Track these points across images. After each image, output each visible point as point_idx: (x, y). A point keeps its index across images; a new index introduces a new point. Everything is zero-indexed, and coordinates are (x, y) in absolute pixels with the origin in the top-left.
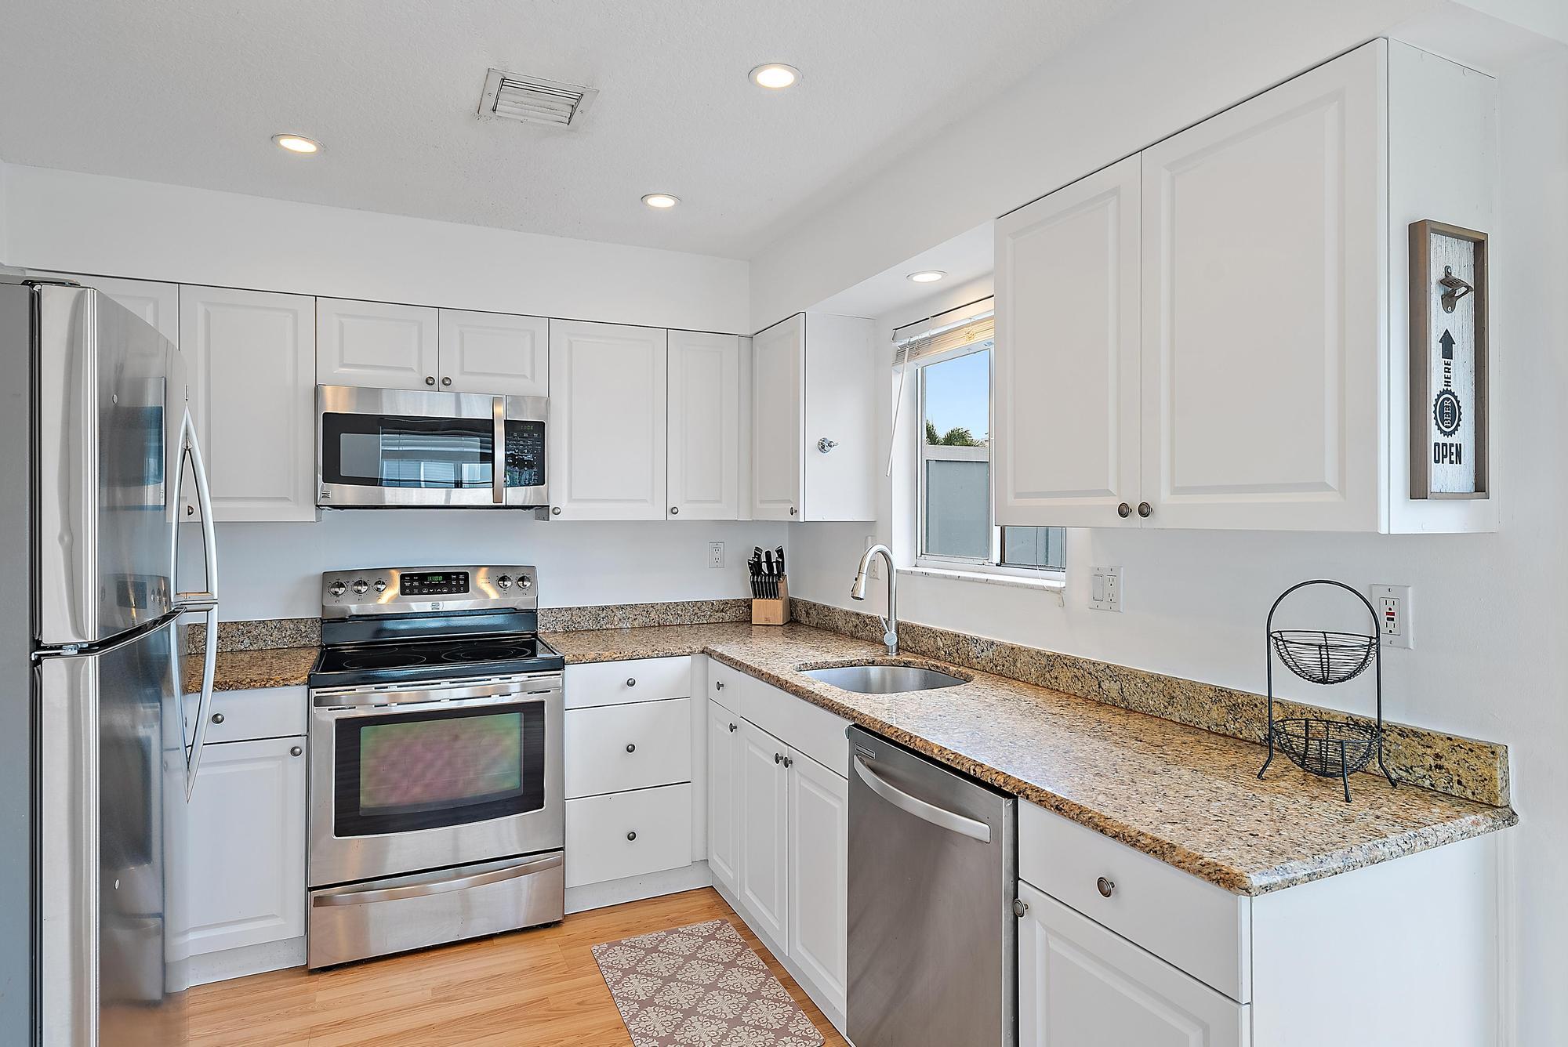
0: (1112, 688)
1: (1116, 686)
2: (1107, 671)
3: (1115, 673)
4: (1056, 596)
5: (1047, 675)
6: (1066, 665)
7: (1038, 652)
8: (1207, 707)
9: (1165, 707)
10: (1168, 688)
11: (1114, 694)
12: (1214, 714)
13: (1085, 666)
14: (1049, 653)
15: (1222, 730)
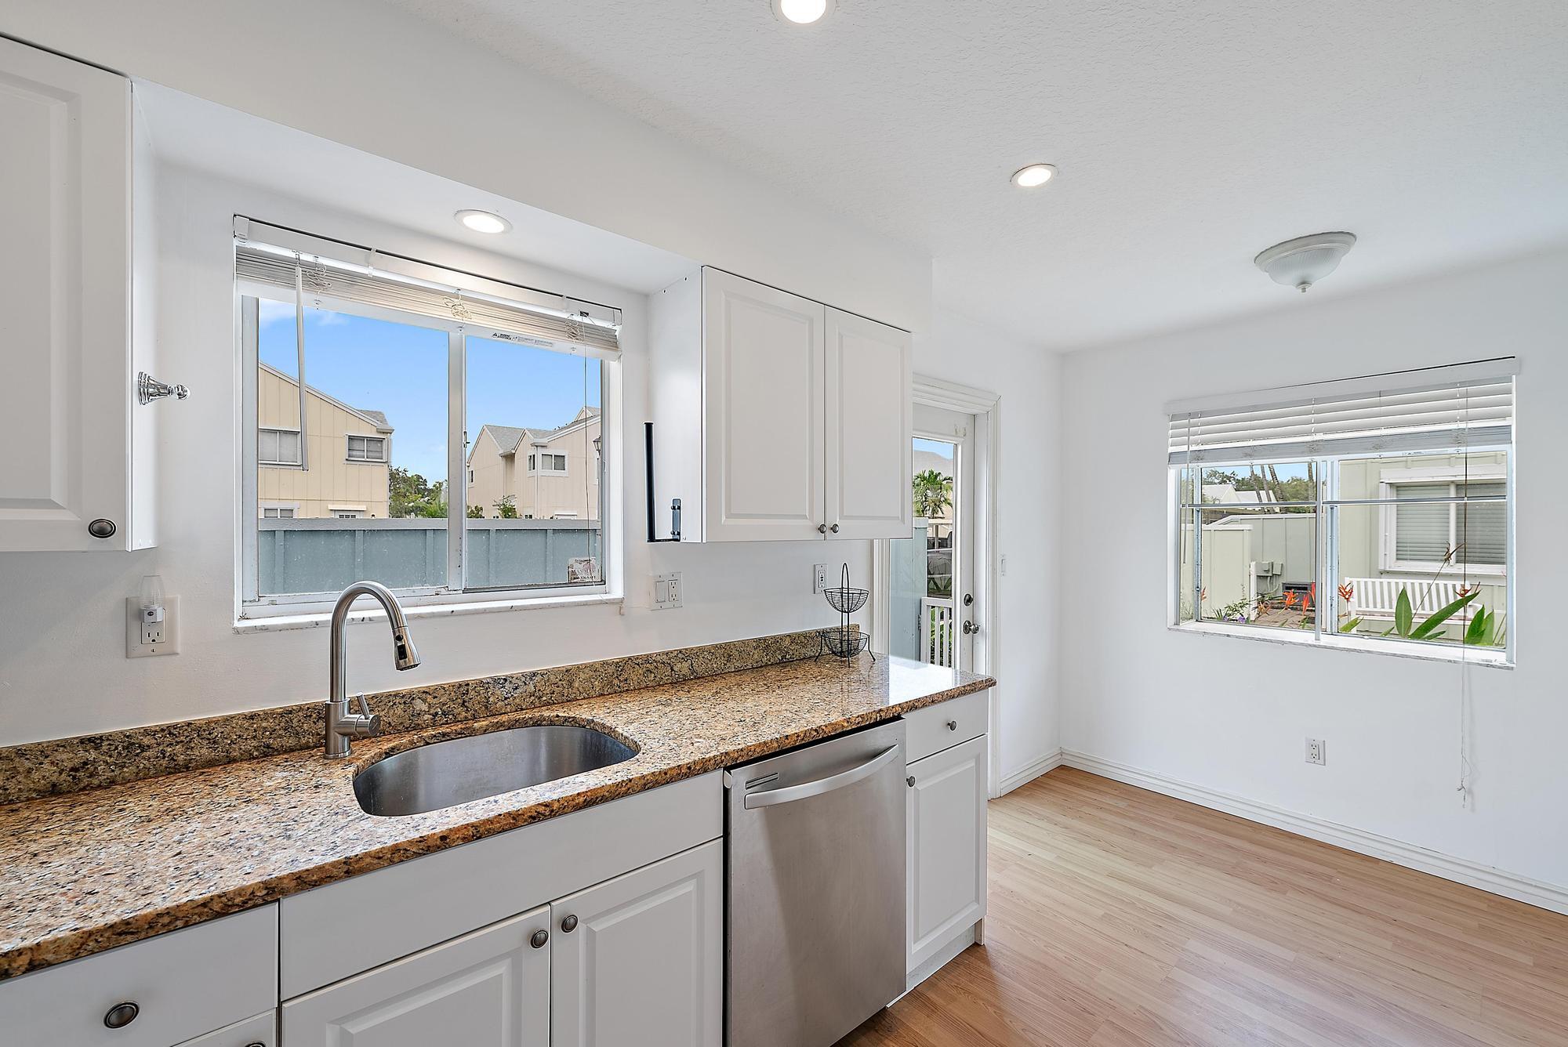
0: (683, 668)
1: (686, 665)
2: (680, 655)
3: (685, 655)
4: (616, 608)
5: (616, 682)
6: (638, 665)
7: (604, 663)
8: (752, 653)
9: (725, 664)
10: (726, 651)
11: (685, 671)
12: (756, 656)
13: (658, 658)
14: (618, 660)
15: (759, 664)
